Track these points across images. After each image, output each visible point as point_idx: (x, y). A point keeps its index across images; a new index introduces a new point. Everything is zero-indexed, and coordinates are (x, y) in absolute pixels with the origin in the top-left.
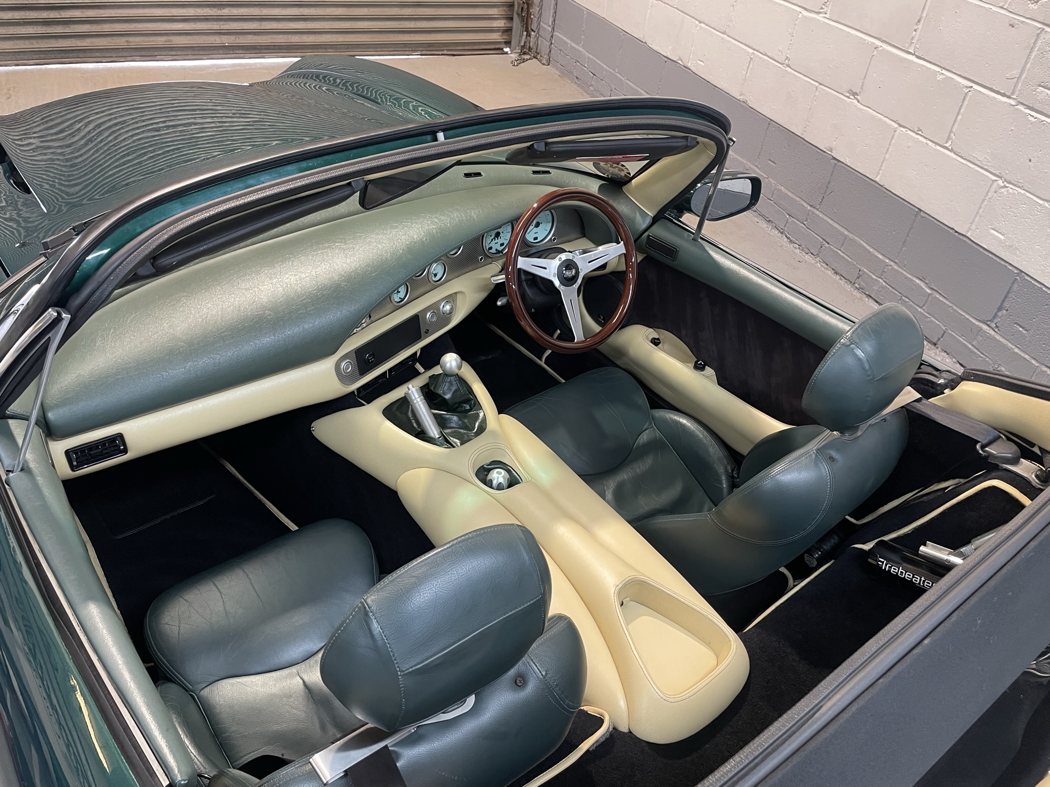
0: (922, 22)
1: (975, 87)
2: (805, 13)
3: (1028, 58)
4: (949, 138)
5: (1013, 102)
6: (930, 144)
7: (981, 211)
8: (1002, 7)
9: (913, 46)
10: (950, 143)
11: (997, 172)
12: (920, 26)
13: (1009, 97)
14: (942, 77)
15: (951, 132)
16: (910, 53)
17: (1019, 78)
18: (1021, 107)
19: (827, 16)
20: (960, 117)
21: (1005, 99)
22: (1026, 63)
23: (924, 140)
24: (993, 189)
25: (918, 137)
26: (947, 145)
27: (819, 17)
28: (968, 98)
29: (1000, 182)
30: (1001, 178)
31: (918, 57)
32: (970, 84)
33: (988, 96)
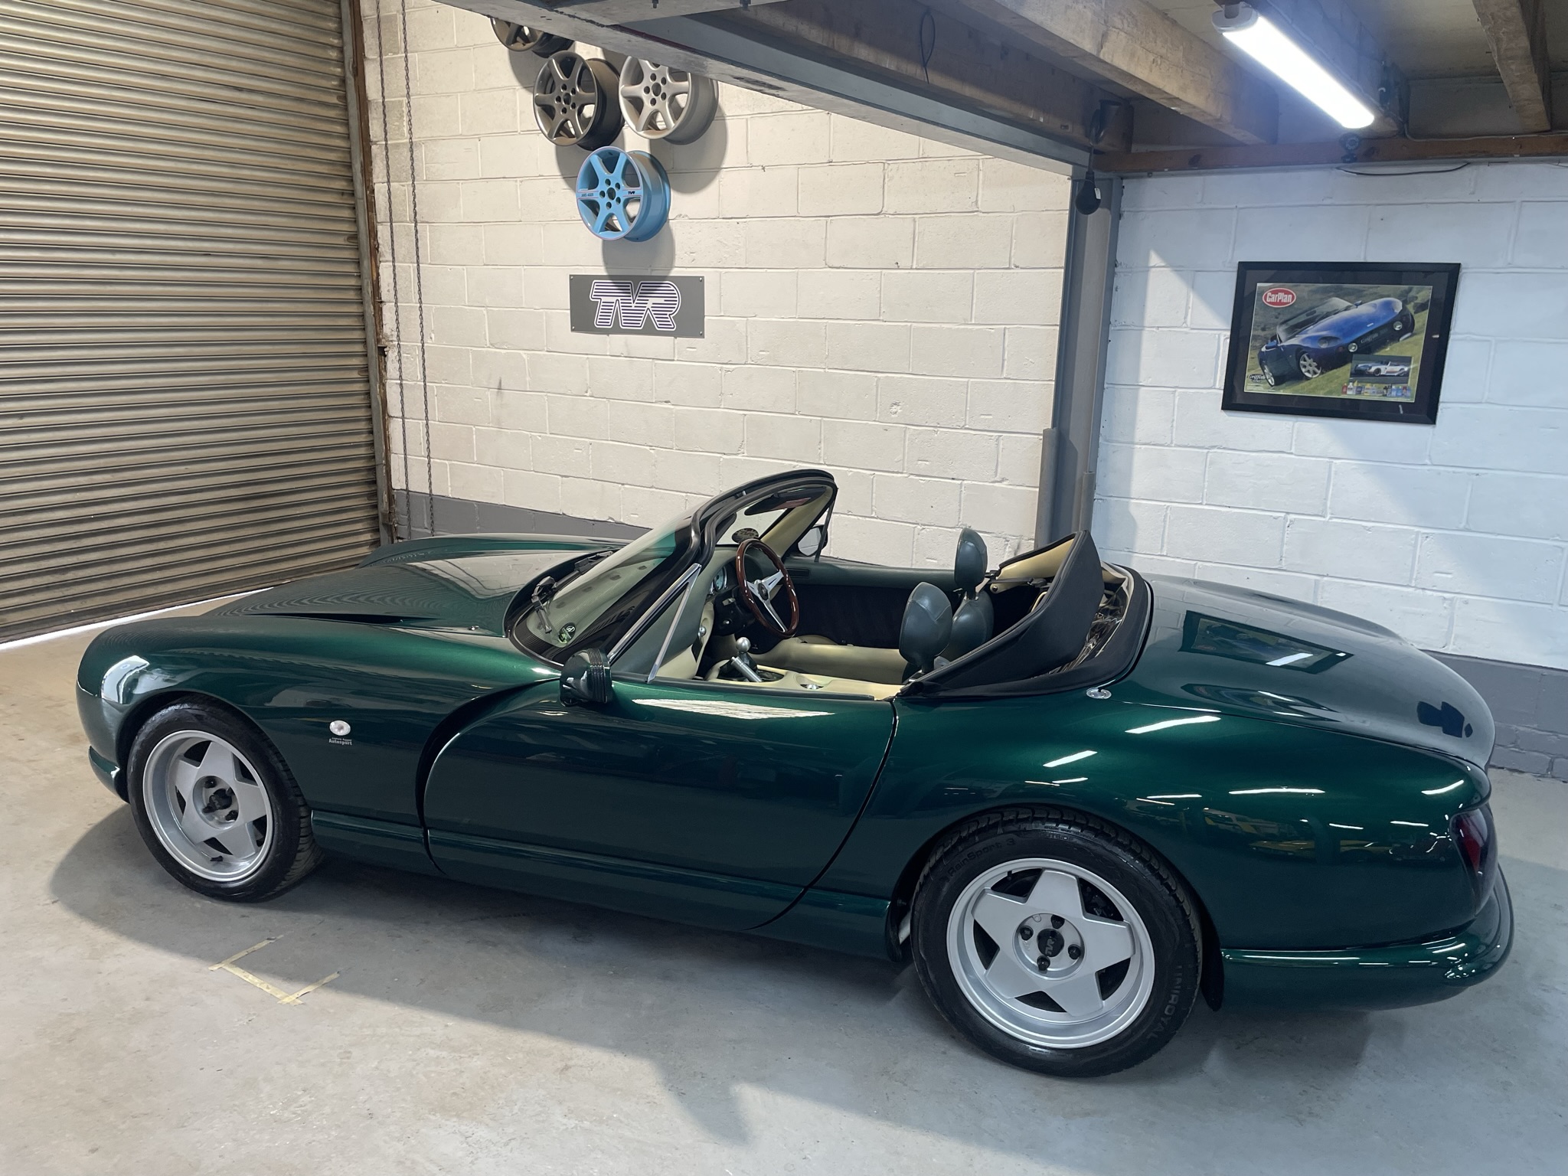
0: (822, 443)
1: (877, 473)
2: (725, 457)
3: (904, 446)
4: (872, 510)
5: (906, 475)
6: (861, 518)
7: (914, 549)
8: (875, 421)
9: (822, 459)
10: (874, 513)
11: (914, 522)
12: (822, 445)
13: (902, 473)
14: (851, 473)
15: (872, 506)
16: (821, 464)
17: (903, 460)
18: (912, 477)
19: (746, 454)
20: (874, 495)
21: (900, 475)
22: (904, 449)
23: (856, 517)
24: (916, 533)
25: (850, 516)
26: (873, 515)
27: (739, 457)
28: (875, 481)
29: (919, 527)
30: (918, 524)
31: (828, 465)
32: (873, 472)
33: (888, 476)
